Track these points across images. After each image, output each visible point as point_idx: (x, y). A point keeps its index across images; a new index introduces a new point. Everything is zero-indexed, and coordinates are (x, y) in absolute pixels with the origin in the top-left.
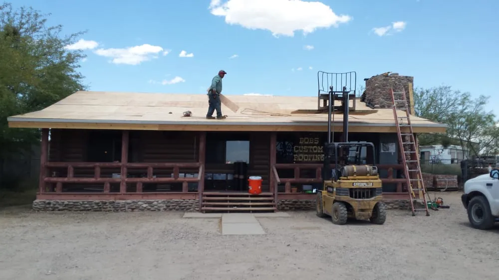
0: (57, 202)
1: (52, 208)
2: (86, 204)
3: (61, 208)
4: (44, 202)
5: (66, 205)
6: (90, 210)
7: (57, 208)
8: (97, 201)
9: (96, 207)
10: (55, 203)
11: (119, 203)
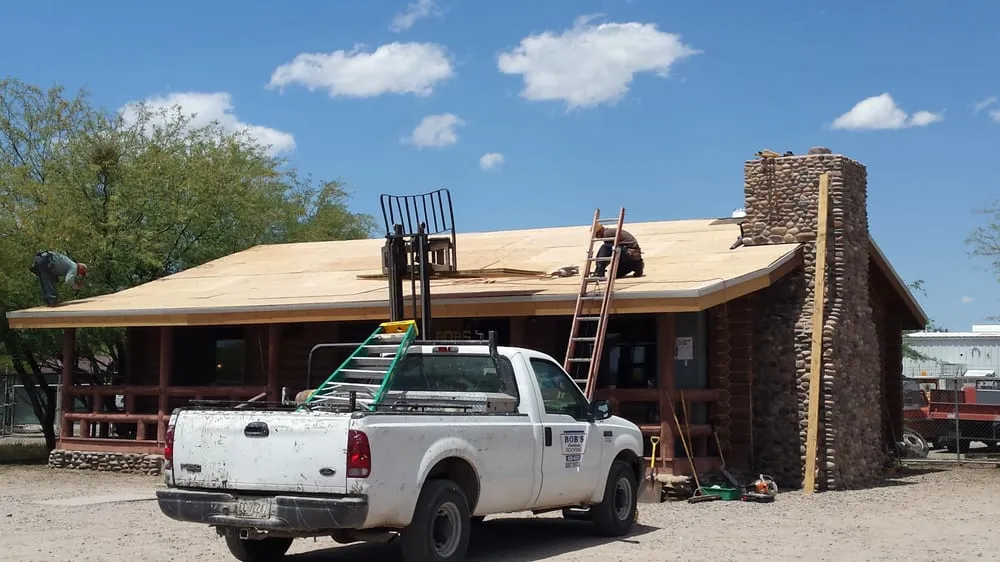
0: (79, 455)
1: (73, 463)
2: (113, 460)
3: (84, 464)
4: (62, 454)
5: (90, 461)
6: (119, 470)
7: (79, 464)
8: (127, 455)
9: (126, 465)
10: (76, 456)
11: (148, 460)
